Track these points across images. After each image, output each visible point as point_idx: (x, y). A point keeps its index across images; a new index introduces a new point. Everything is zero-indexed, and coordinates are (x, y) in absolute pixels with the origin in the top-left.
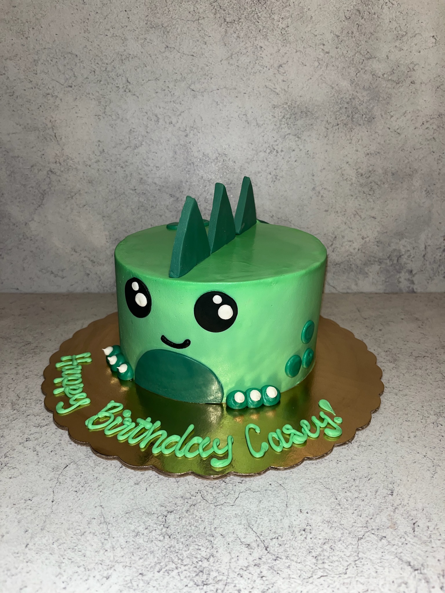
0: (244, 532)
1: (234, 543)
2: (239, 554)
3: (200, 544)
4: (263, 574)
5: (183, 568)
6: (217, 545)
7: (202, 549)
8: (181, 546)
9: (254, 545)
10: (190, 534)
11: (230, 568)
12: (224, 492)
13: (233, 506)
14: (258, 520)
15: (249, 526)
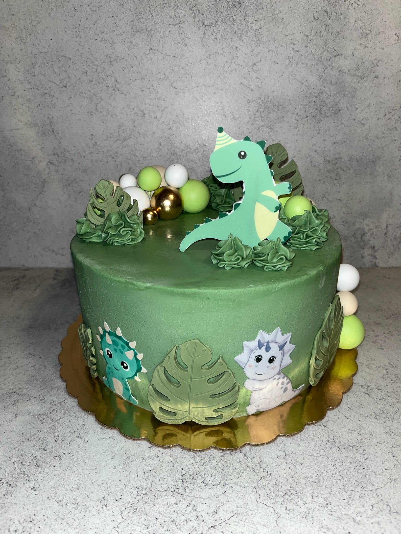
0: (229, 510)
1: (218, 501)
2: (207, 504)
3: (216, 476)
4: (189, 522)
5: (196, 466)
6: (215, 488)
7: (212, 479)
8: (214, 464)
9: (217, 517)
10: (225, 469)
11: (195, 498)
12: (272, 494)
13: (256, 502)
14: (243, 523)
15: (236, 515)
